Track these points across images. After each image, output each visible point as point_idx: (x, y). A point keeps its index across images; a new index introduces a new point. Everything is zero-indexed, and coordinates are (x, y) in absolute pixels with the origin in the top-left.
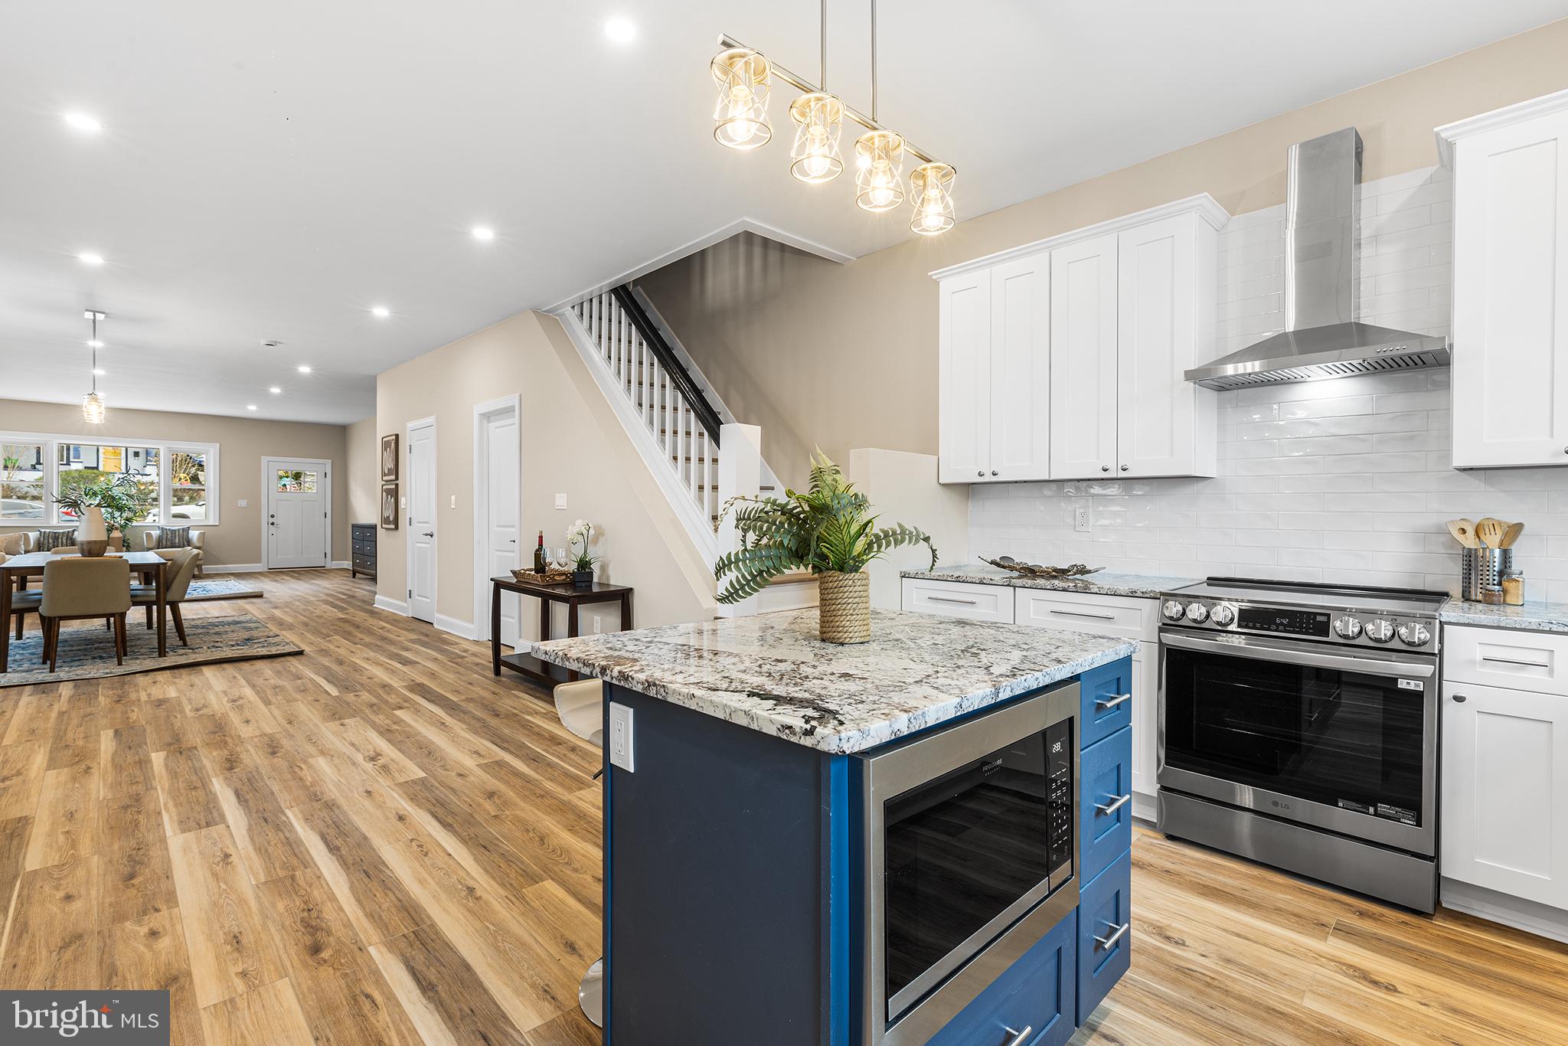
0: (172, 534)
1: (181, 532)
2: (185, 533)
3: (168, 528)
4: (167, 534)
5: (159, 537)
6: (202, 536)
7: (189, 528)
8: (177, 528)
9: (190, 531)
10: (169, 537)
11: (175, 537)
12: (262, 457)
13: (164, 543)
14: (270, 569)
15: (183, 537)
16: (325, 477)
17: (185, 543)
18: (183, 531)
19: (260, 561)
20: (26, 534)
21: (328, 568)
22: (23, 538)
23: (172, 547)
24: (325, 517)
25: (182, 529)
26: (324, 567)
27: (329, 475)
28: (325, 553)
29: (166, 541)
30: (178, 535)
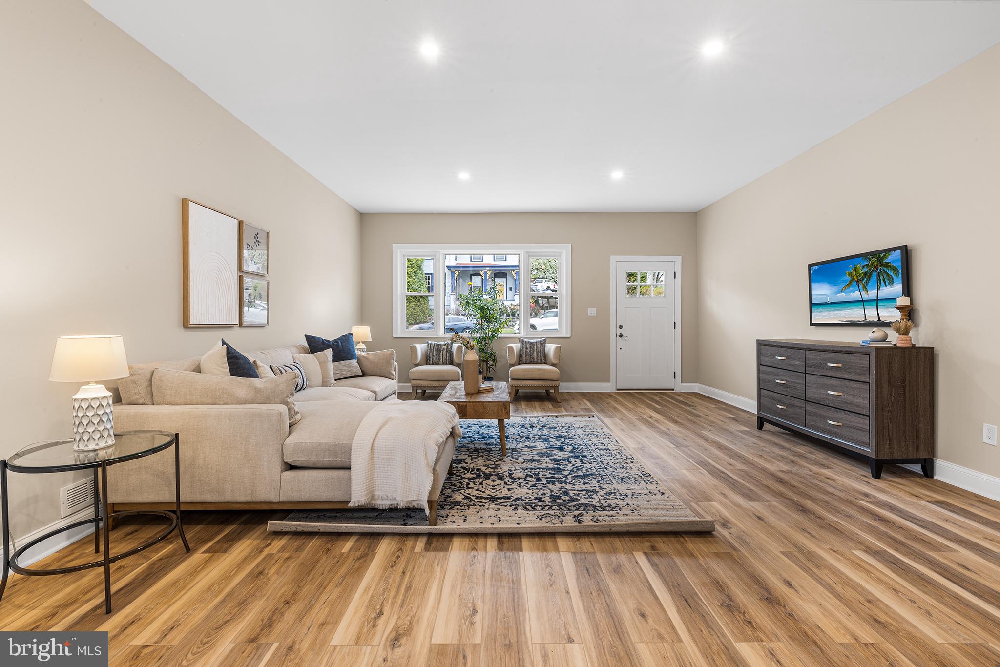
0: (531, 347)
1: (539, 345)
2: (542, 347)
3: (527, 340)
4: (526, 347)
5: (520, 351)
7: (545, 341)
8: (535, 340)
10: (528, 351)
11: (534, 351)
12: (611, 256)
13: (524, 357)
14: (618, 389)
15: (540, 352)
16: (675, 278)
17: (542, 358)
18: (541, 344)
19: (608, 380)
20: (415, 346)
21: (678, 391)
22: (414, 350)
23: (531, 363)
24: (675, 328)
25: (540, 341)
26: (673, 389)
27: (679, 275)
28: (675, 372)
29: (526, 356)
30: (537, 349)
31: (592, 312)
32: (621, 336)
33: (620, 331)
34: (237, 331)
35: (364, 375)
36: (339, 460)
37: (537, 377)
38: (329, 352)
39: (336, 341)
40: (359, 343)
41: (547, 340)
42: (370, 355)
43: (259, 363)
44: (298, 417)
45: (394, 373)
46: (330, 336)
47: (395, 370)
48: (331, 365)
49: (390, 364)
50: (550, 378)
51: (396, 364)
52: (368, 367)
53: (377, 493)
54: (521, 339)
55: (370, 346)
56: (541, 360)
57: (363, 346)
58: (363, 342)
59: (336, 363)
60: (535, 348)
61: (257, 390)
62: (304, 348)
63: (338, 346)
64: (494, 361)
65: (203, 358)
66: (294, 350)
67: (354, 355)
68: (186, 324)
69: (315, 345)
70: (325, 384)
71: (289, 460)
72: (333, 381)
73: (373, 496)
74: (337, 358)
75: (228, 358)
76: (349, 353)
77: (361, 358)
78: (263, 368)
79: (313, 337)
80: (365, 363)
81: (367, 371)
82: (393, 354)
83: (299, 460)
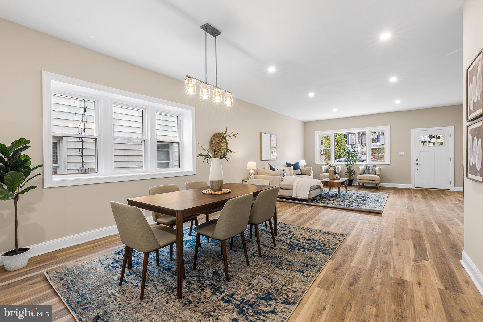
0: (368, 168)
1: (372, 167)
2: (374, 168)
3: (367, 165)
4: (367, 168)
5: (364, 169)
6: (380, 169)
7: (376, 165)
8: (371, 165)
9: (376, 167)
10: (367, 169)
11: (370, 170)
12: (411, 129)
13: (365, 172)
14: (416, 187)
15: (373, 170)
16: (450, 137)
17: (374, 172)
18: (373, 167)
19: (410, 183)
20: (322, 167)
21: (452, 191)
22: (321, 168)
23: (368, 174)
24: (450, 160)
25: (373, 166)
26: (450, 190)
27: (453, 135)
28: (450, 181)
29: (366, 171)
30: (371, 169)
31: (402, 153)
32: (417, 164)
33: (417, 162)
34: (270, 161)
35: (302, 174)
36: (290, 188)
37: (369, 179)
38: (292, 167)
39: (294, 164)
40: (302, 165)
41: (377, 165)
42: (304, 169)
43: (275, 168)
44: (283, 179)
45: (311, 174)
46: (293, 163)
47: (312, 173)
48: (292, 171)
49: (310, 172)
50: (375, 180)
51: (312, 171)
52: (303, 172)
53: (298, 195)
54: (365, 165)
55: (305, 166)
56: (373, 173)
57: (303, 166)
58: (303, 165)
59: (294, 170)
60: (370, 168)
61: (275, 173)
62: (286, 166)
63: (294, 165)
64: (354, 173)
65: (265, 167)
66: (283, 166)
67: (299, 168)
68: (261, 160)
69: (288, 165)
70: (291, 175)
71: (281, 187)
72: (293, 175)
73: (297, 196)
74: (294, 169)
75: (270, 167)
76: (298, 168)
77: (301, 169)
78: (276, 169)
79: (288, 163)
80: (302, 171)
81: (303, 173)
82: (311, 168)
83: (283, 187)
